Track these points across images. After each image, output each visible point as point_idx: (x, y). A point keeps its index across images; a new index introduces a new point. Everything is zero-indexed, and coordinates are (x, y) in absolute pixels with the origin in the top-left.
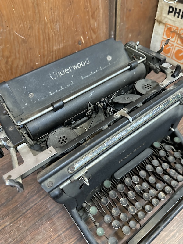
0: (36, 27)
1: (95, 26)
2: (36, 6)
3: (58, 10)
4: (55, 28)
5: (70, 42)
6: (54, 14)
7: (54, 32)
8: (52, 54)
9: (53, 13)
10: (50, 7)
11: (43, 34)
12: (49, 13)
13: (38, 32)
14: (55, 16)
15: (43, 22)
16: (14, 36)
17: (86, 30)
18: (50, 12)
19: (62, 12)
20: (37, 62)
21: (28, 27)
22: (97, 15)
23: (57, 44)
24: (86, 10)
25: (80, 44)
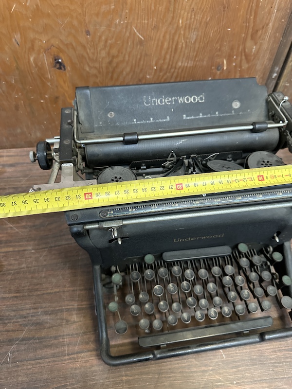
0: (164, 30)
3: (202, 14)
4: (189, 37)
5: (205, 62)
6: (194, 18)
7: (186, 42)
8: (172, 70)
9: (193, 16)
10: (192, 7)
11: (169, 41)
12: (187, 16)
13: (164, 36)
14: (195, 21)
15: (176, 25)
16: (130, 33)
17: (235, 53)
18: (190, 15)
19: (207, 19)
20: (149, 75)
21: (152, 26)
22: (260, 37)
23: (184, 59)
24: (245, 25)
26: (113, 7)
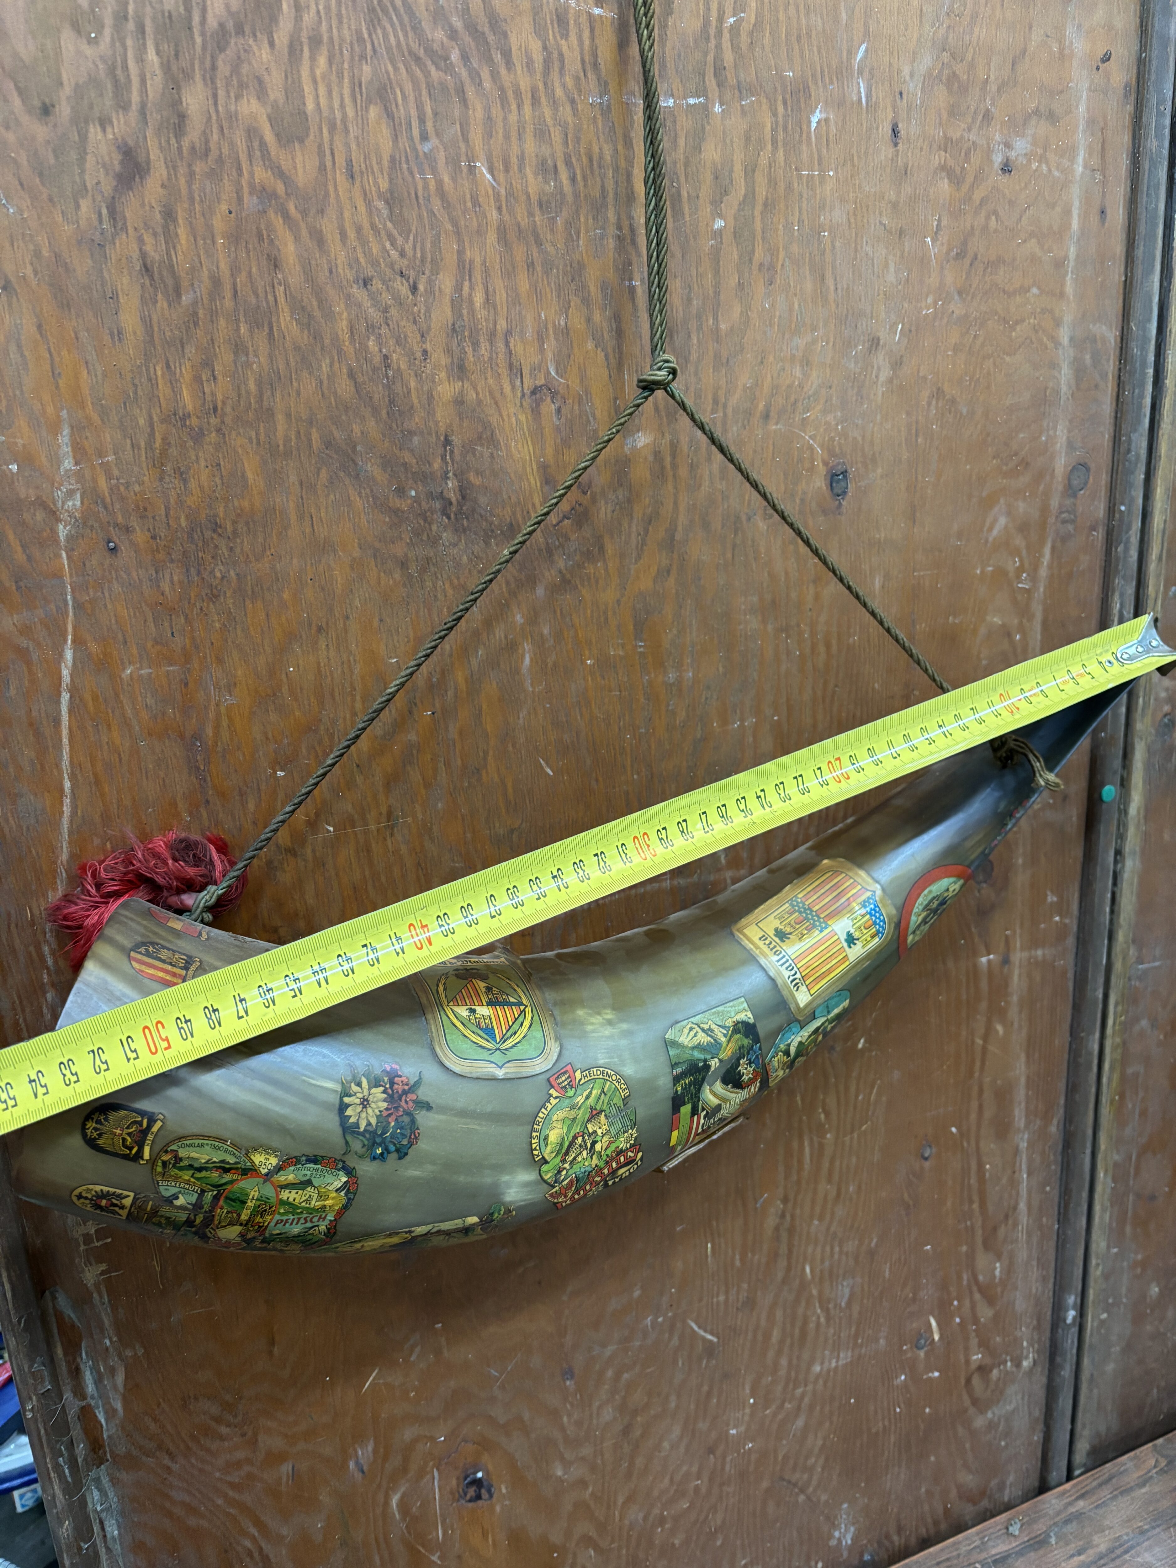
0: (768, 1301)
1: (995, 1277)
2: (784, 1235)
3: (858, 1237)
4: (833, 1295)
5: (882, 1342)
6: (841, 1252)
7: (828, 1310)
8: (799, 1391)
9: (837, 1249)
10: (831, 1233)
11: (784, 1324)
12: (823, 1251)
13: (770, 1316)
14: (844, 1258)
15: (797, 1282)
16: (682, 1337)
18: (828, 1249)
19: (870, 1243)
20: (735, 1427)
21: (738, 1302)
22: (1005, 1240)
23: (827, 1353)
24: (963, 1225)
25: (919, 1348)
26: (637, 1293)
